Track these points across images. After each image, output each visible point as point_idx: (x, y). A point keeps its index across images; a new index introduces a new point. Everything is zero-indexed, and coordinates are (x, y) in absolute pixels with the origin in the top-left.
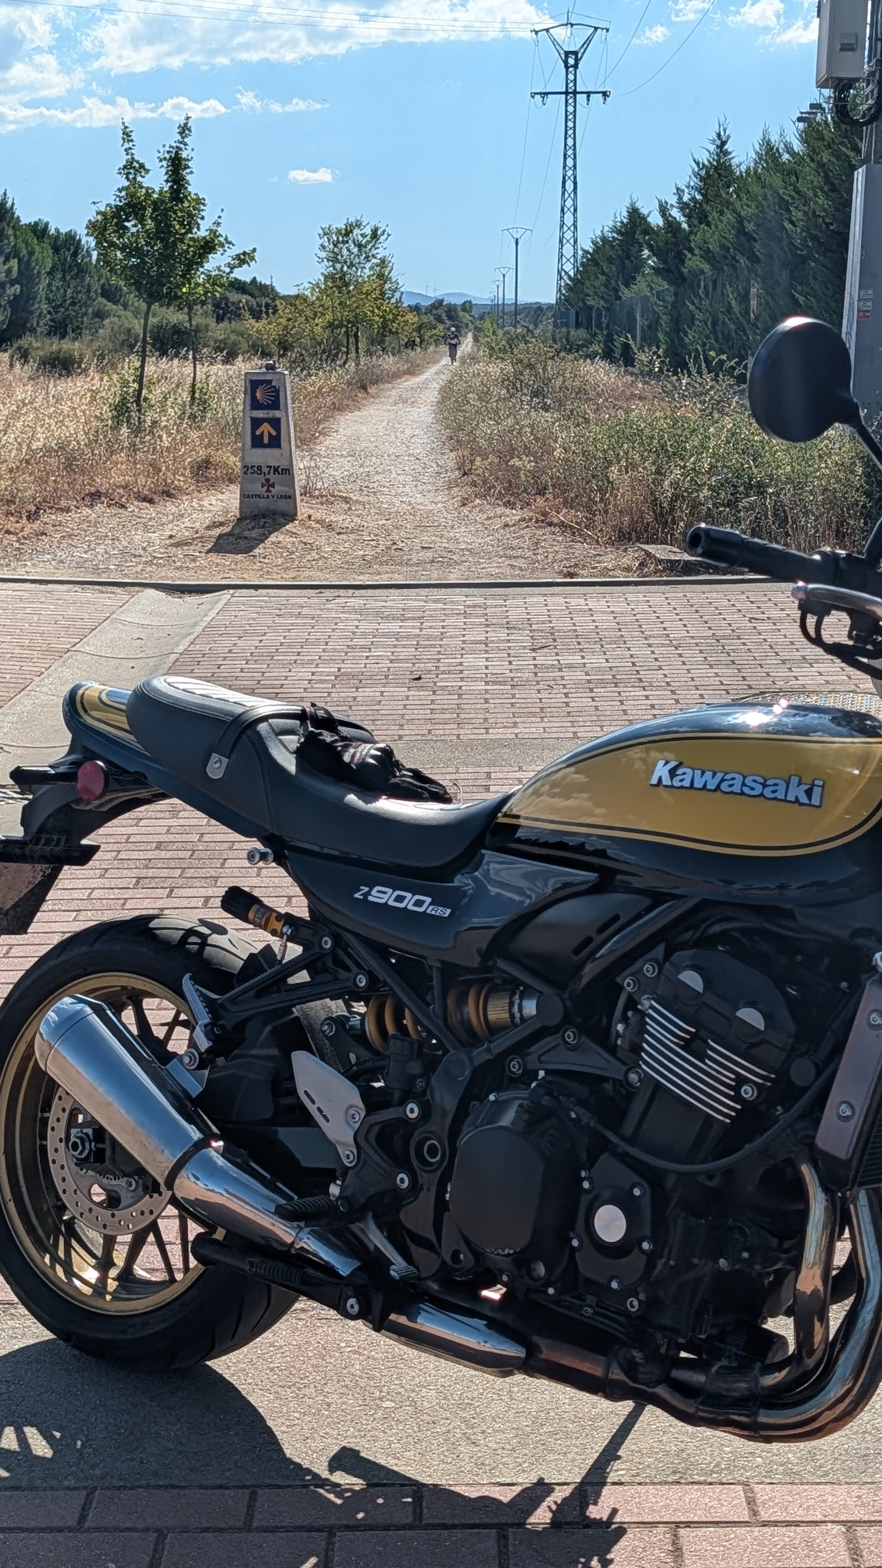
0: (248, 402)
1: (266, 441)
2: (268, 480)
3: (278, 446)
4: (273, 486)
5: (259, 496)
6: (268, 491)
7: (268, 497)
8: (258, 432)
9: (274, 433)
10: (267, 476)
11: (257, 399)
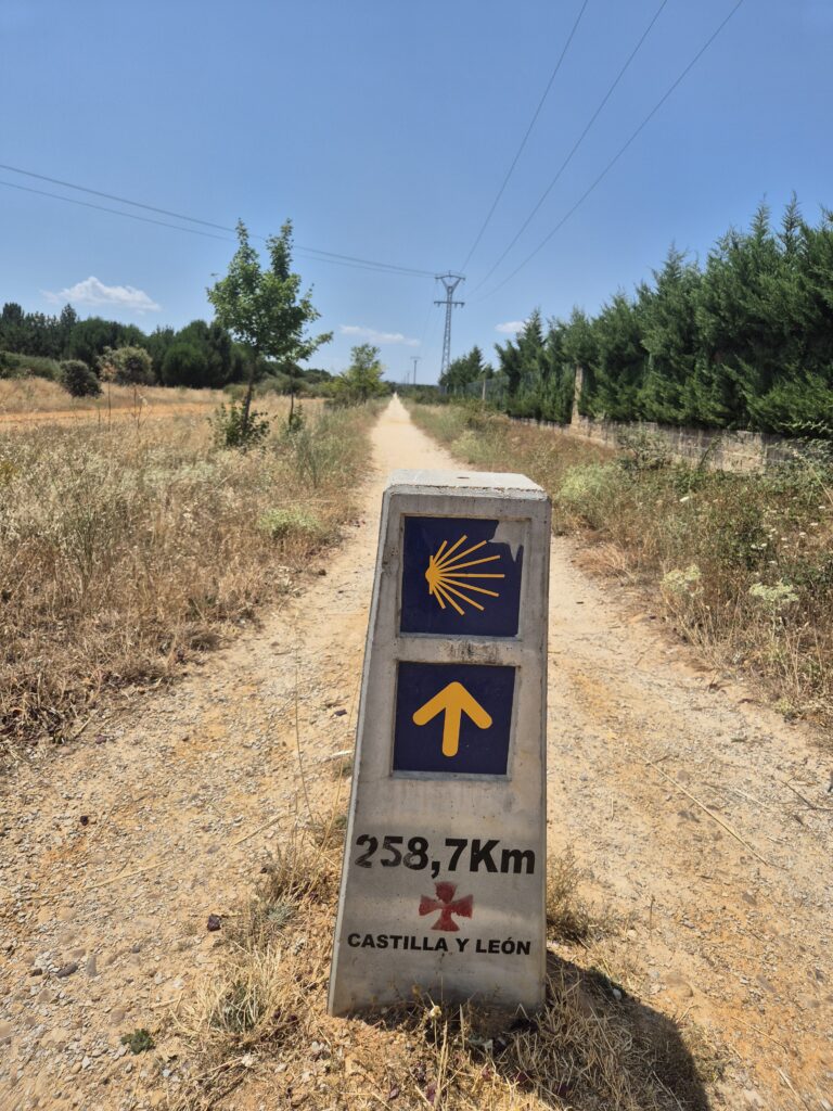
0: (393, 604)
1: (450, 746)
3: (498, 768)
5: (410, 943)
7: (442, 944)
8: (422, 717)
9: (483, 720)
10: (445, 875)
11: (431, 593)
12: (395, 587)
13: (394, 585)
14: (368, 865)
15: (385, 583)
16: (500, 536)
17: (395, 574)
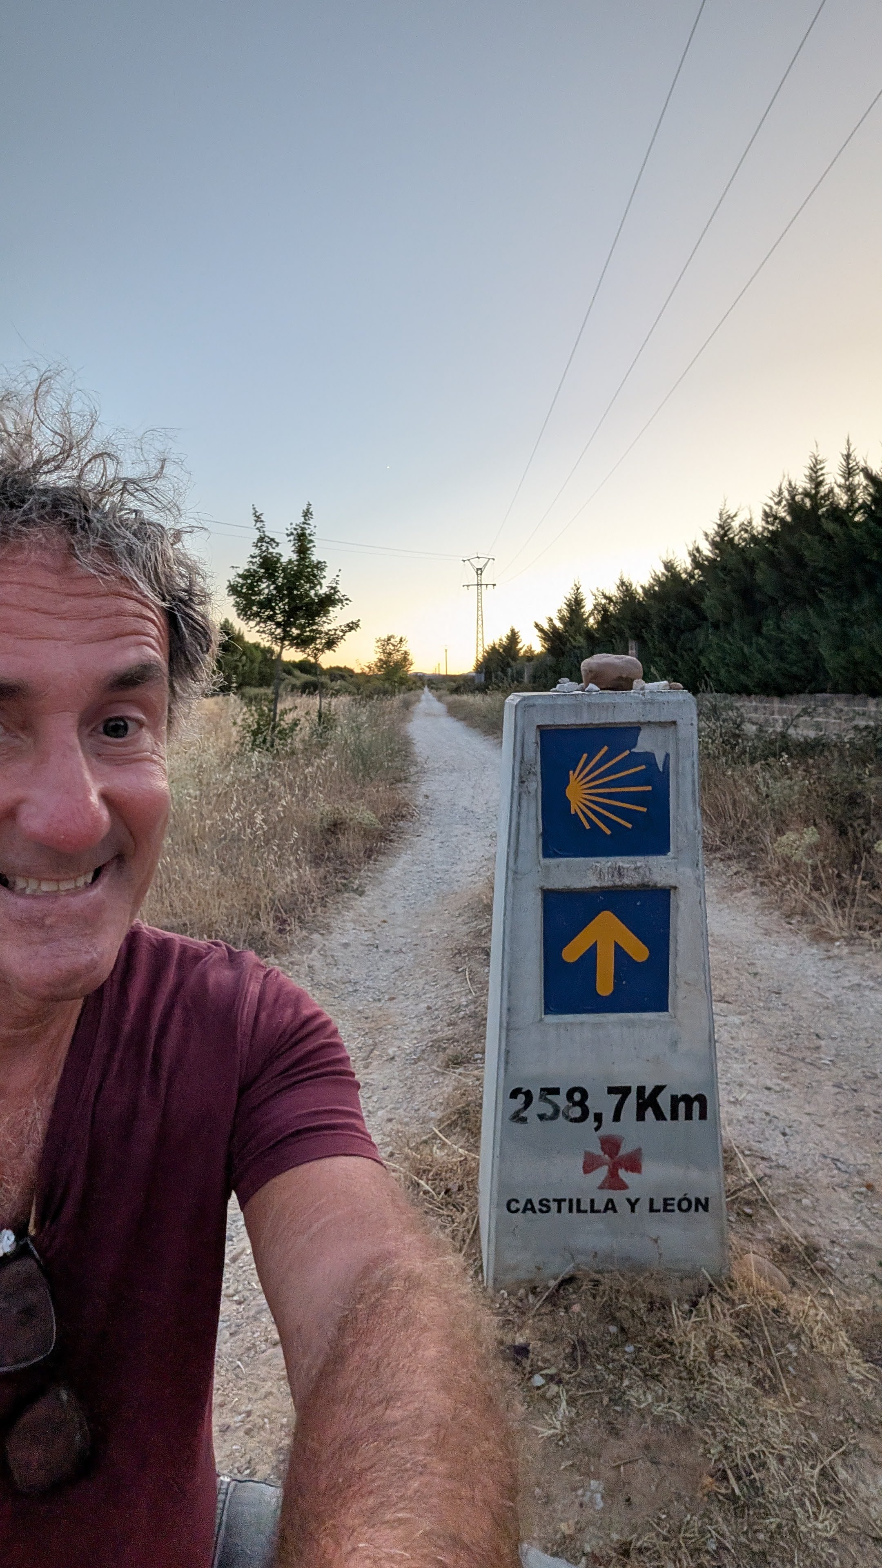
0: (533, 827)
1: (605, 985)
2: (611, 1145)
3: (659, 1003)
4: (634, 1164)
5: (576, 1206)
6: (614, 1182)
7: (610, 1206)
8: (572, 953)
9: (639, 952)
10: (609, 1128)
11: (573, 812)
12: (533, 810)
13: (533, 805)
14: (524, 1120)
15: (524, 804)
16: (645, 743)
17: (533, 793)
